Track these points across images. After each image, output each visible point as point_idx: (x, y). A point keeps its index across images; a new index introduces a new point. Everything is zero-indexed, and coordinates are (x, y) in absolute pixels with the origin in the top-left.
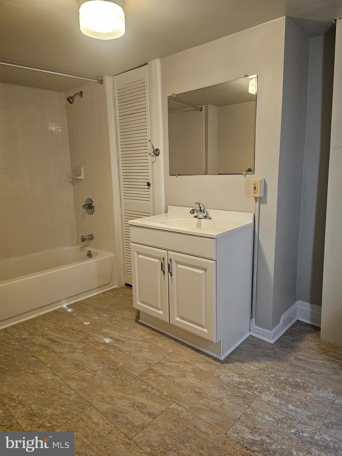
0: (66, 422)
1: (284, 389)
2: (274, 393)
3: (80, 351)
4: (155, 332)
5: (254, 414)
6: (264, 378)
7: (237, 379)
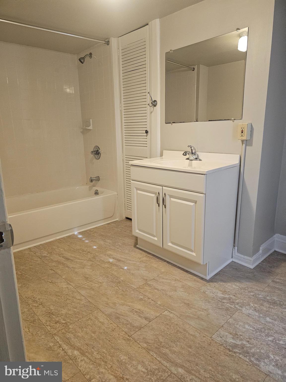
0: (77, 320)
1: (262, 305)
2: (254, 308)
3: (89, 268)
4: (150, 256)
5: (236, 323)
6: (244, 296)
7: (220, 295)
